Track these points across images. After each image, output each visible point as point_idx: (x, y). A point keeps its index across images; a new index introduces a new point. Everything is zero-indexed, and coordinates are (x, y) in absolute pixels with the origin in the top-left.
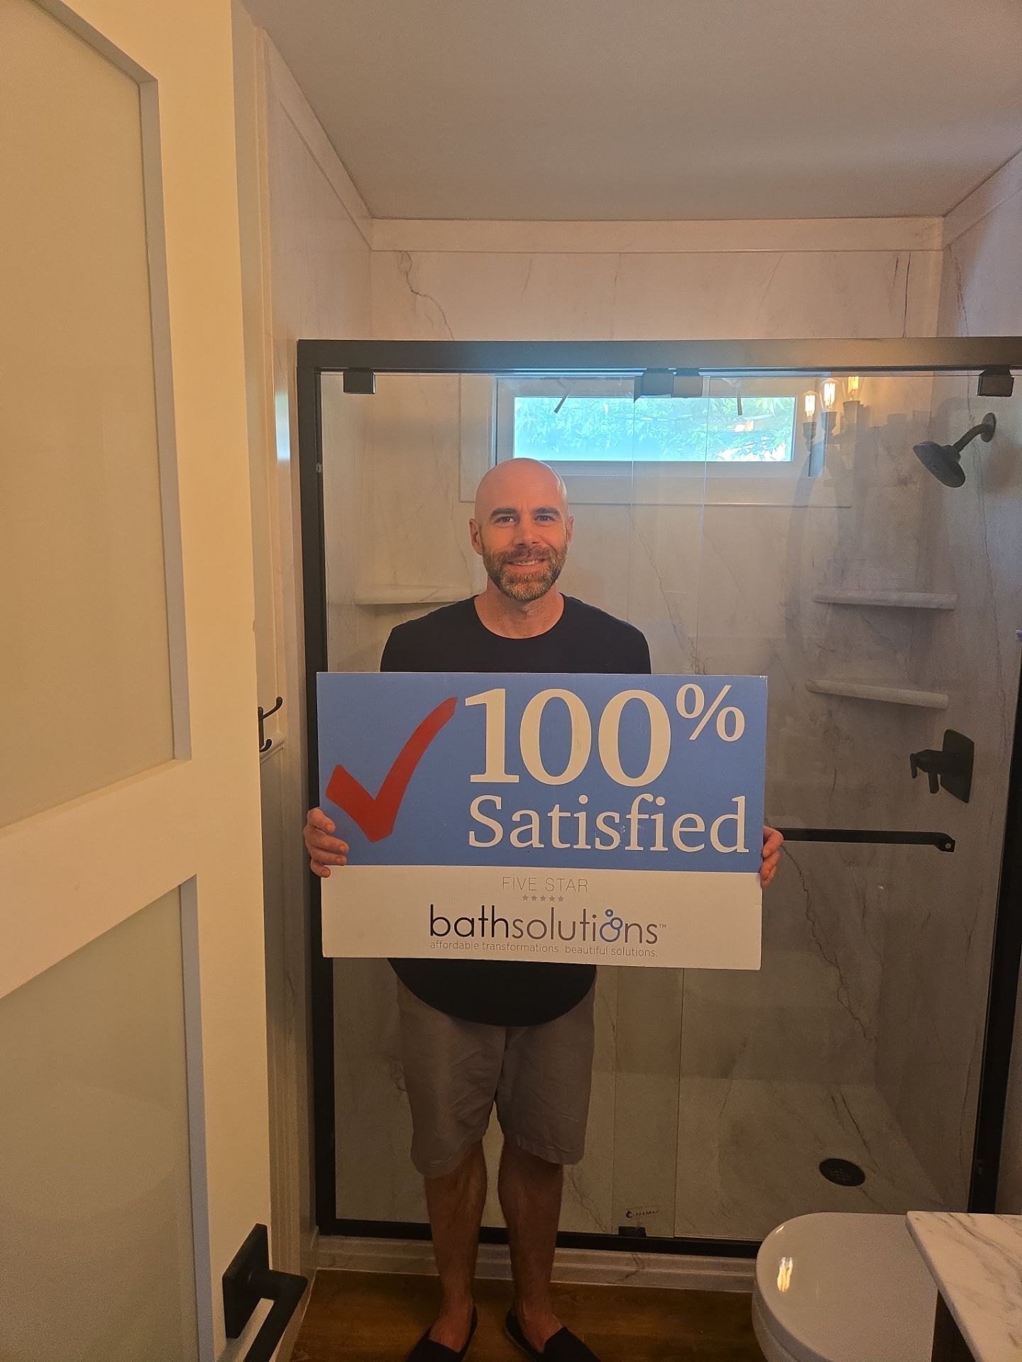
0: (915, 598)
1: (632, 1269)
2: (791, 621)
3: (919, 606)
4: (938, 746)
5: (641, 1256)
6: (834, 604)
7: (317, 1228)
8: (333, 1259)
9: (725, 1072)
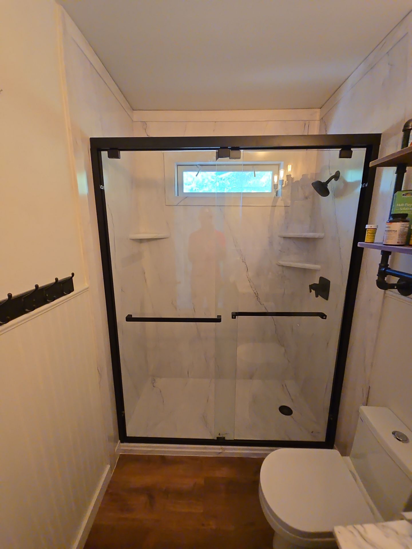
0: (311, 235)
1: (220, 451)
2: (271, 243)
3: (311, 237)
5: (223, 447)
6: (284, 237)
7: (120, 441)
8: (125, 451)
9: (251, 377)
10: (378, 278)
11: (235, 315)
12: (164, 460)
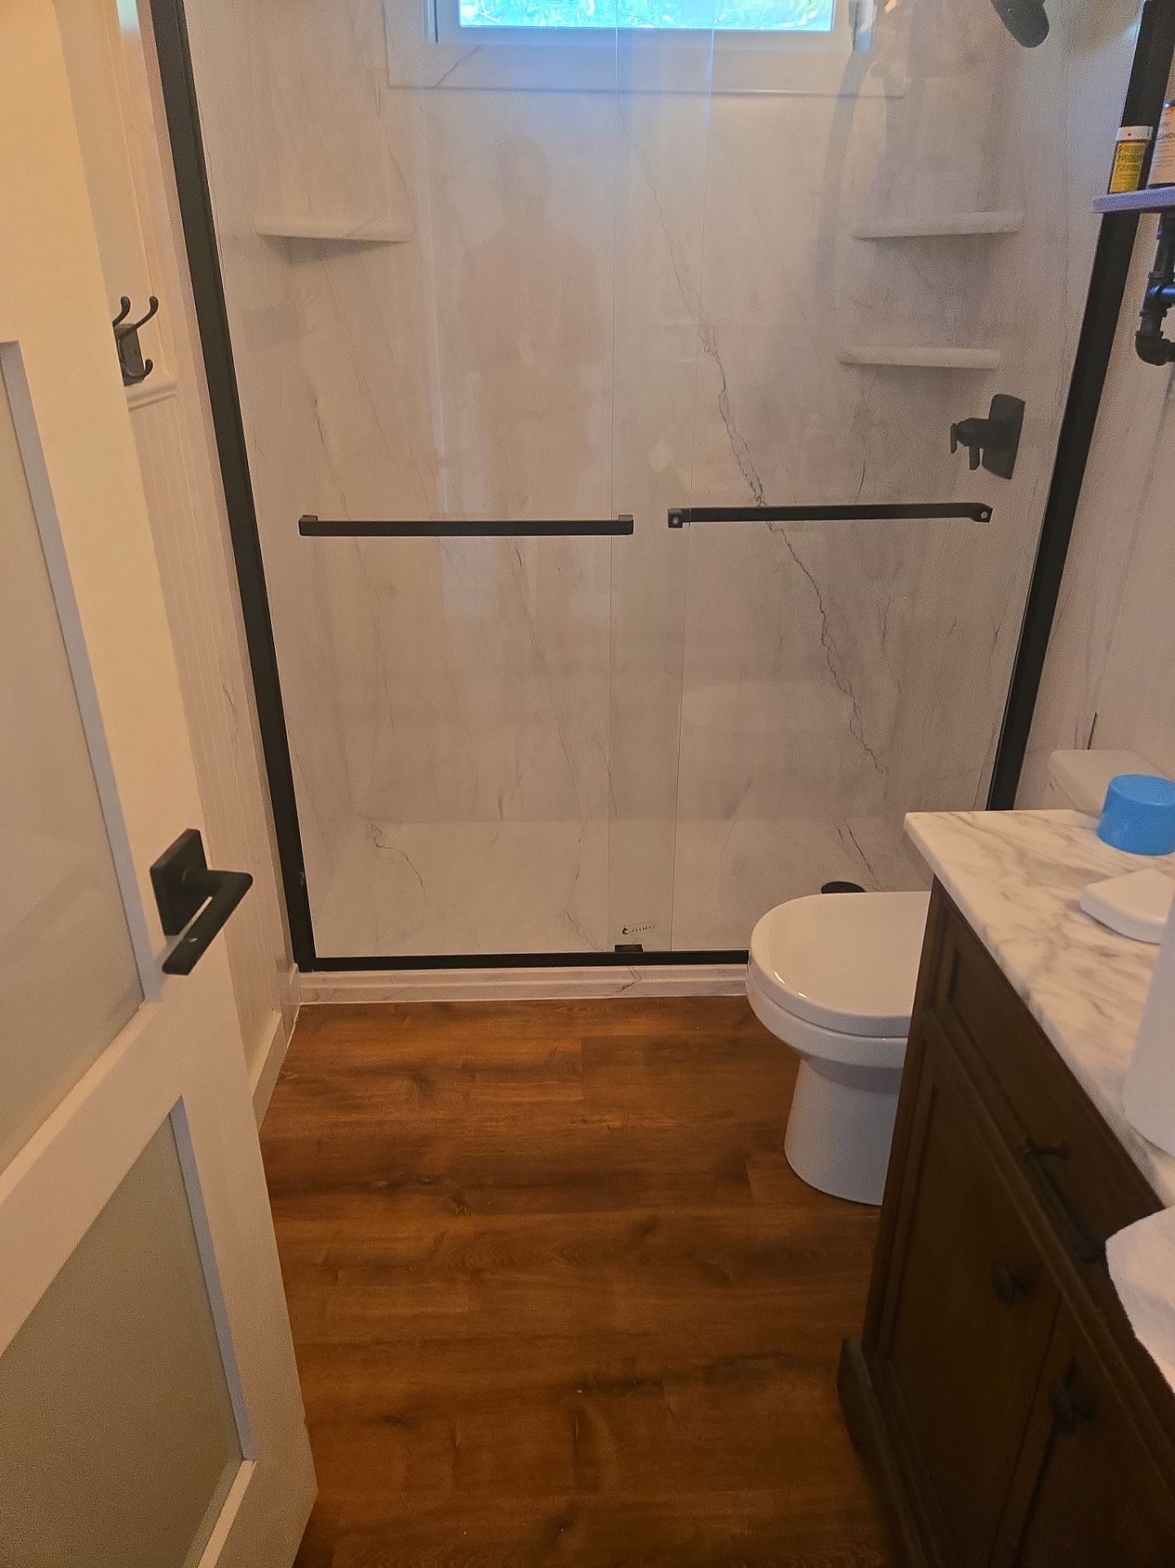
1: (629, 981)
2: (823, 264)
3: (976, 231)
4: (984, 415)
5: (637, 968)
6: (877, 239)
7: (296, 965)
8: (317, 994)
9: (729, 812)
10: (1143, 325)
11: (679, 518)
12: (446, 1012)
